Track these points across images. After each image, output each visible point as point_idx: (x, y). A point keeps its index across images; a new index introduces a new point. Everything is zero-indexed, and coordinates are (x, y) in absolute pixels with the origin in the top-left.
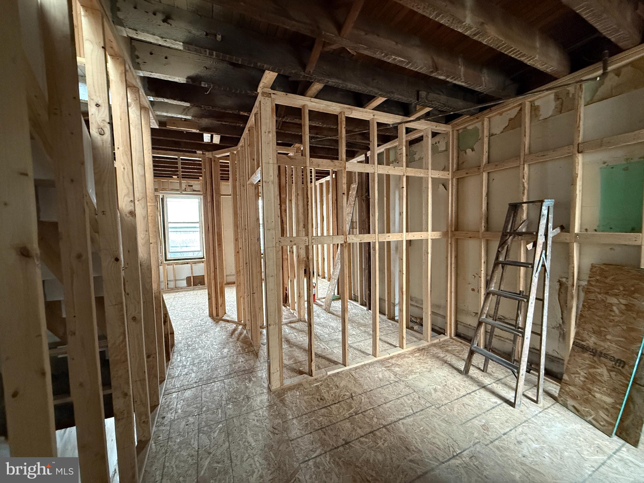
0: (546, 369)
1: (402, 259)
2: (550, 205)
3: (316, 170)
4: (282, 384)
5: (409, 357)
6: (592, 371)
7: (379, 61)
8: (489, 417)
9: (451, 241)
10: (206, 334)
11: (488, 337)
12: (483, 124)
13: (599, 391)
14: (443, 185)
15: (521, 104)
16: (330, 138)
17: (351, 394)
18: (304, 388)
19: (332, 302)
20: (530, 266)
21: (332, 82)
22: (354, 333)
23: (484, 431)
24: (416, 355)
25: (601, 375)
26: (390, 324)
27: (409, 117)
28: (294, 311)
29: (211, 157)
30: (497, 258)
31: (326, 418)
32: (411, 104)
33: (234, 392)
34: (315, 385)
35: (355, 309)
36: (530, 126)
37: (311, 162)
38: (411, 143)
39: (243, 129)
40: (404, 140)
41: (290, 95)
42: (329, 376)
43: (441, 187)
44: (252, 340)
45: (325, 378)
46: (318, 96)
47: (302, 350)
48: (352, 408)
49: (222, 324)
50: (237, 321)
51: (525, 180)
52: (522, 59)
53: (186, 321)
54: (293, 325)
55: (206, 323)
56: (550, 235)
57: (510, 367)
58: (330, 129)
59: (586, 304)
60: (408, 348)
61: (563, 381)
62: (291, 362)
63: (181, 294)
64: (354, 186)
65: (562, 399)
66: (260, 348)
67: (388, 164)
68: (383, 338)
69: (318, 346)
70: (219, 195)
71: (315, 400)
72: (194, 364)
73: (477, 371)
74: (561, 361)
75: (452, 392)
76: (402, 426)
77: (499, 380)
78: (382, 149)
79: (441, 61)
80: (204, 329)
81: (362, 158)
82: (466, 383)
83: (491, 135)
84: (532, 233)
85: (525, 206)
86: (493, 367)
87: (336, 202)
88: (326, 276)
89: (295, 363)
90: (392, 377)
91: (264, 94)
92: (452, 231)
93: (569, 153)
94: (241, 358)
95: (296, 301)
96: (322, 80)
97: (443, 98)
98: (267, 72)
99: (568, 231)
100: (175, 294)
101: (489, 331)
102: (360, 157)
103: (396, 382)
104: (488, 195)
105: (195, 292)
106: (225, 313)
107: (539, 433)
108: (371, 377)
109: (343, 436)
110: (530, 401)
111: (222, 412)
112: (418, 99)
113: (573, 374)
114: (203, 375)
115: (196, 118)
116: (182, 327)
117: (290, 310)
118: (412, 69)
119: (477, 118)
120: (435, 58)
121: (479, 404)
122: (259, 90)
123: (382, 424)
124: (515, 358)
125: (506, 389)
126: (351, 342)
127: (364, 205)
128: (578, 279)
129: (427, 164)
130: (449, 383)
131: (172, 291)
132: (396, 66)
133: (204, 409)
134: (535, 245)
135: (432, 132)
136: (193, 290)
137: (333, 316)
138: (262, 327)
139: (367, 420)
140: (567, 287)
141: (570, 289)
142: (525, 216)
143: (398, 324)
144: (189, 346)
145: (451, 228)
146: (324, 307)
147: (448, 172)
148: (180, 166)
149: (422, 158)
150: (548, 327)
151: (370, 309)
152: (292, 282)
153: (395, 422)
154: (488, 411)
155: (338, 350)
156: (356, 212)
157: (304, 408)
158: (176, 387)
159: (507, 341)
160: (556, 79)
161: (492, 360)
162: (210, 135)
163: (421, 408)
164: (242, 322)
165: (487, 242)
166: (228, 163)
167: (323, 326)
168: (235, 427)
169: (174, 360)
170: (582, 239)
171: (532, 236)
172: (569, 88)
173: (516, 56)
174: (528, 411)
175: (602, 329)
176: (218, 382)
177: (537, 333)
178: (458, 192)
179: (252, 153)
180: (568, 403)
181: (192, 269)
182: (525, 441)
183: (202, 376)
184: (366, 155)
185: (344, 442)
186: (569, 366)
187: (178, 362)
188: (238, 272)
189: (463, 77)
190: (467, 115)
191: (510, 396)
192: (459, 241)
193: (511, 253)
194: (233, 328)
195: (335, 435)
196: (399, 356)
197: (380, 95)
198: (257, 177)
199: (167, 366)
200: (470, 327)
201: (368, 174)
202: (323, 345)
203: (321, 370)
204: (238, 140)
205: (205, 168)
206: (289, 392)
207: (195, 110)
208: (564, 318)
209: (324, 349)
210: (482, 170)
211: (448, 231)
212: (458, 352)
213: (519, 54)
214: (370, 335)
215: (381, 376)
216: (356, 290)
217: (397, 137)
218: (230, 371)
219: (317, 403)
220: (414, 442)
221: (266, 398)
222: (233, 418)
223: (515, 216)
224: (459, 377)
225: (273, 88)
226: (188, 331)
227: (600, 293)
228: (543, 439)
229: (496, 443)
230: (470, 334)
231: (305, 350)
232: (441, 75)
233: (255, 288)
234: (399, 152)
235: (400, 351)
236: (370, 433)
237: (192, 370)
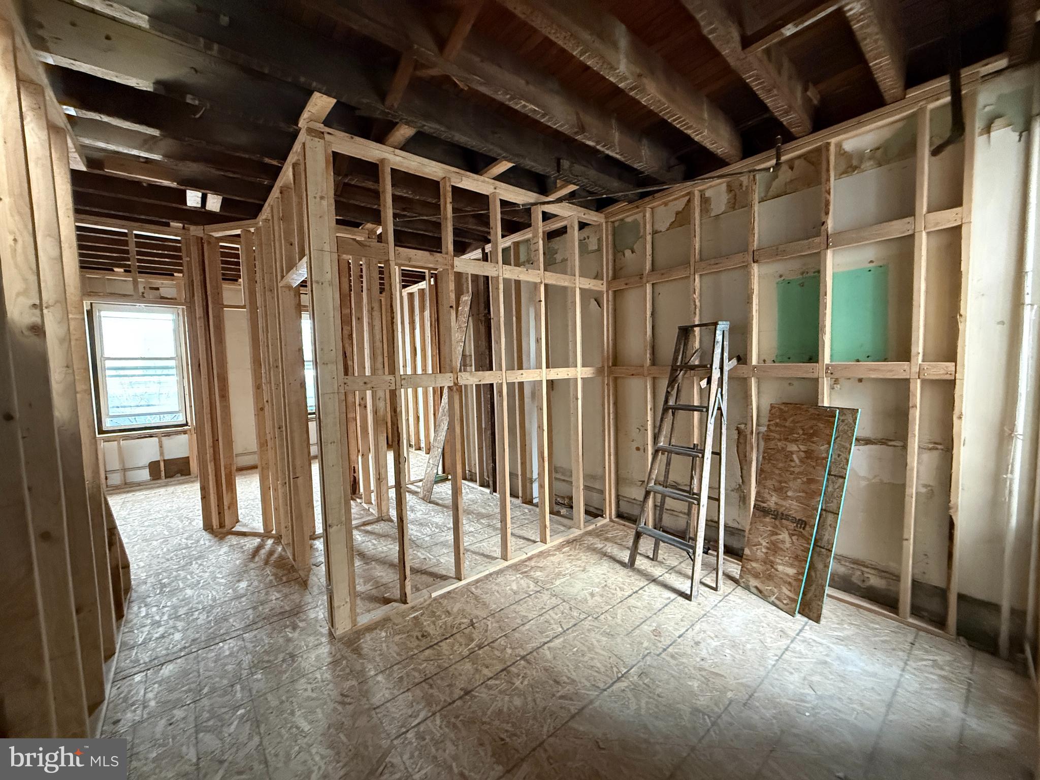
0: (725, 546)
1: (541, 409)
2: (725, 329)
3: (403, 270)
4: (354, 623)
5: (555, 555)
6: (774, 538)
7: (502, 105)
8: (662, 618)
9: (608, 380)
10: (199, 562)
11: (658, 512)
12: (645, 216)
13: (781, 562)
14: (596, 300)
15: (688, 194)
16: (425, 218)
17: (472, 621)
18: (394, 624)
19: (435, 486)
20: (704, 410)
21: (430, 127)
22: (472, 529)
23: (656, 638)
24: (564, 550)
25: (783, 542)
26: (526, 511)
27: (547, 196)
28: (370, 506)
29: (202, 235)
30: (666, 401)
31: (432, 662)
32: (549, 177)
33: (264, 652)
34: (413, 616)
35: (472, 492)
36: (701, 224)
37: (397, 252)
38: (551, 236)
39: (270, 188)
40: (541, 231)
41: (358, 139)
42: (435, 599)
43: (593, 303)
44: (294, 560)
45: (428, 602)
46: (407, 146)
47: (387, 566)
48: (473, 640)
49: (234, 540)
50: (262, 531)
51: (696, 296)
52: (689, 132)
53: (155, 543)
54: (369, 528)
55: (198, 541)
56: (726, 368)
57: (685, 548)
58: (425, 204)
59: (766, 455)
60: (553, 542)
61: (744, 557)
62: (369, 587)
63: (140, 495)
64: (466, 298)
65: (744, 580)
66: (309, 571)
67: (518, 264)
68: (516, 532)
69: (414, 557)
70: (220, 306)
71: (412, 640)
72: (177, 618)
73: (645, 561)
74: (742, 533)
75: (613, 594)
76: (547, 652)
77: (672, 569)
78: (508, 242)
79: (589, 119)
80: (194, 553)
81: (477, 254)
82: (632, 578)
83: (655, 232)
84: (705, 366)
85: (697, 329)
86: (665, 553)
87: (437, 322)
88: (423, 445)
89: (376, 588)
90: (532, 585)
91: (310, 131)
92: (608, 367)
93: (743, 262)
94: (275, 593)
95: (372, 488)
96: (413, 121)
97: (592, 173)
98: (316, 95)
99: (745, 363)
100: (124, 496)
101: (659, 504)
102: (475, 252)
103: (538, 592)
104: (653, 314)
105: (170, 489)
106: (238, 521)
107: (719, 627)
108: (500, 591)
109: (461, 683)
110: (708, 589)
111: (242, 689)
112: (558, 171)
113: (754, 546)
114: (198, 633)
115: (172, 160)
116: (146, 554)
117: (363, 504)
118: (549, 124)
119: (637, 207)
120: (582, 115)
121: (648, 603)
122: (302, 123)
123: (519, 655)
124: (691, 536)
125: (681, 579)
126: (468, 544)
127: (482, 329)
128: (758, 425)
129: (573, 267)
130: (609, 581)
131: (118, 491)
132: (526, 117)
133: (205, 690)
134: (709, 382)
135: (580, 223)
136: (166, 485)
137: (436, 507)
138: (314, 537)
139: (497, 653)
140: (746, 436)
141: (749, 436)
142: (697, 345)
143: (538, 510)
144: (164, 586)
145: (608, 363)
146: (421, 495)
147: (602, 282)
148: (132, 248)
149: (567, 260)
150: (726, 490)
151: (495, 491)
152: (365, 457)
153: (539, 648)
154: (660, 610)
155: (447, 558)
156: (470, 340)
157: (395, 655)
158: (142, 662)
159: (681, 515)
160: (727, 164)
161: (664, 542)
162: (200, 194)
163: (573, 622)
164: (274, 532)
165: (654, 379)
166: (237, 249)
167: (421, 524)
168: (270, 707)
169: (130, 617)
170: (761, 372)
171: (705, 369)
172: (741, 179)
173: (682, 126)
174: (706, 603)
175: (783, 484)
176: (231, 641)
177: (714, 499)
178: (615, 310)
179: (288, 233)
180: (750, 583)
181: (161, 447)
182: (704, 640)
183: (197, 636)
184: (483, 250)
185: (462, 693)
186: (750, 536)
187: (142, 618)
188: (263, 444)
189: (617, 147)
190: (624, 201)
191: (685, 586)
192: (619, 381)
193: (683, 394)
194: (256, 544)
195: (448, 686)
196: (541, 555)
197: (504, 157)
198: (300, 274)
199: (118, 628)
200: (634, 502)
201: (487, 277)
202: (421, 554)
203: (420, 592)
204: (260, 208)
205: (189, 255)
206: (367, 635)
207: (169, 144)
208: (743, 476)
209: (425, 559)
210: (644, 280)
211: (603, 367)
212: (620, 539)
213: (684, 125)
214: (497, 529)
215: (515, 587)
216: (473, 463)
217: (529, 225)
218: (253, 617)
219: (417, 643)
220: (566, 670)
221: (327, 650)
222: (265, 694)
223: (686, 345)
224: (623, 572)
225: (327, 122)
226: (159, 560)
227: (780, 440)
228: (724, 633)
229: (670, 650)
230: (635, 511)
231: (392, 565)
232: (589, 139)
233: (298, 469)
234: (533, 247)
235: (542, 547)
236: (502, 671)
237: (174, 627)
